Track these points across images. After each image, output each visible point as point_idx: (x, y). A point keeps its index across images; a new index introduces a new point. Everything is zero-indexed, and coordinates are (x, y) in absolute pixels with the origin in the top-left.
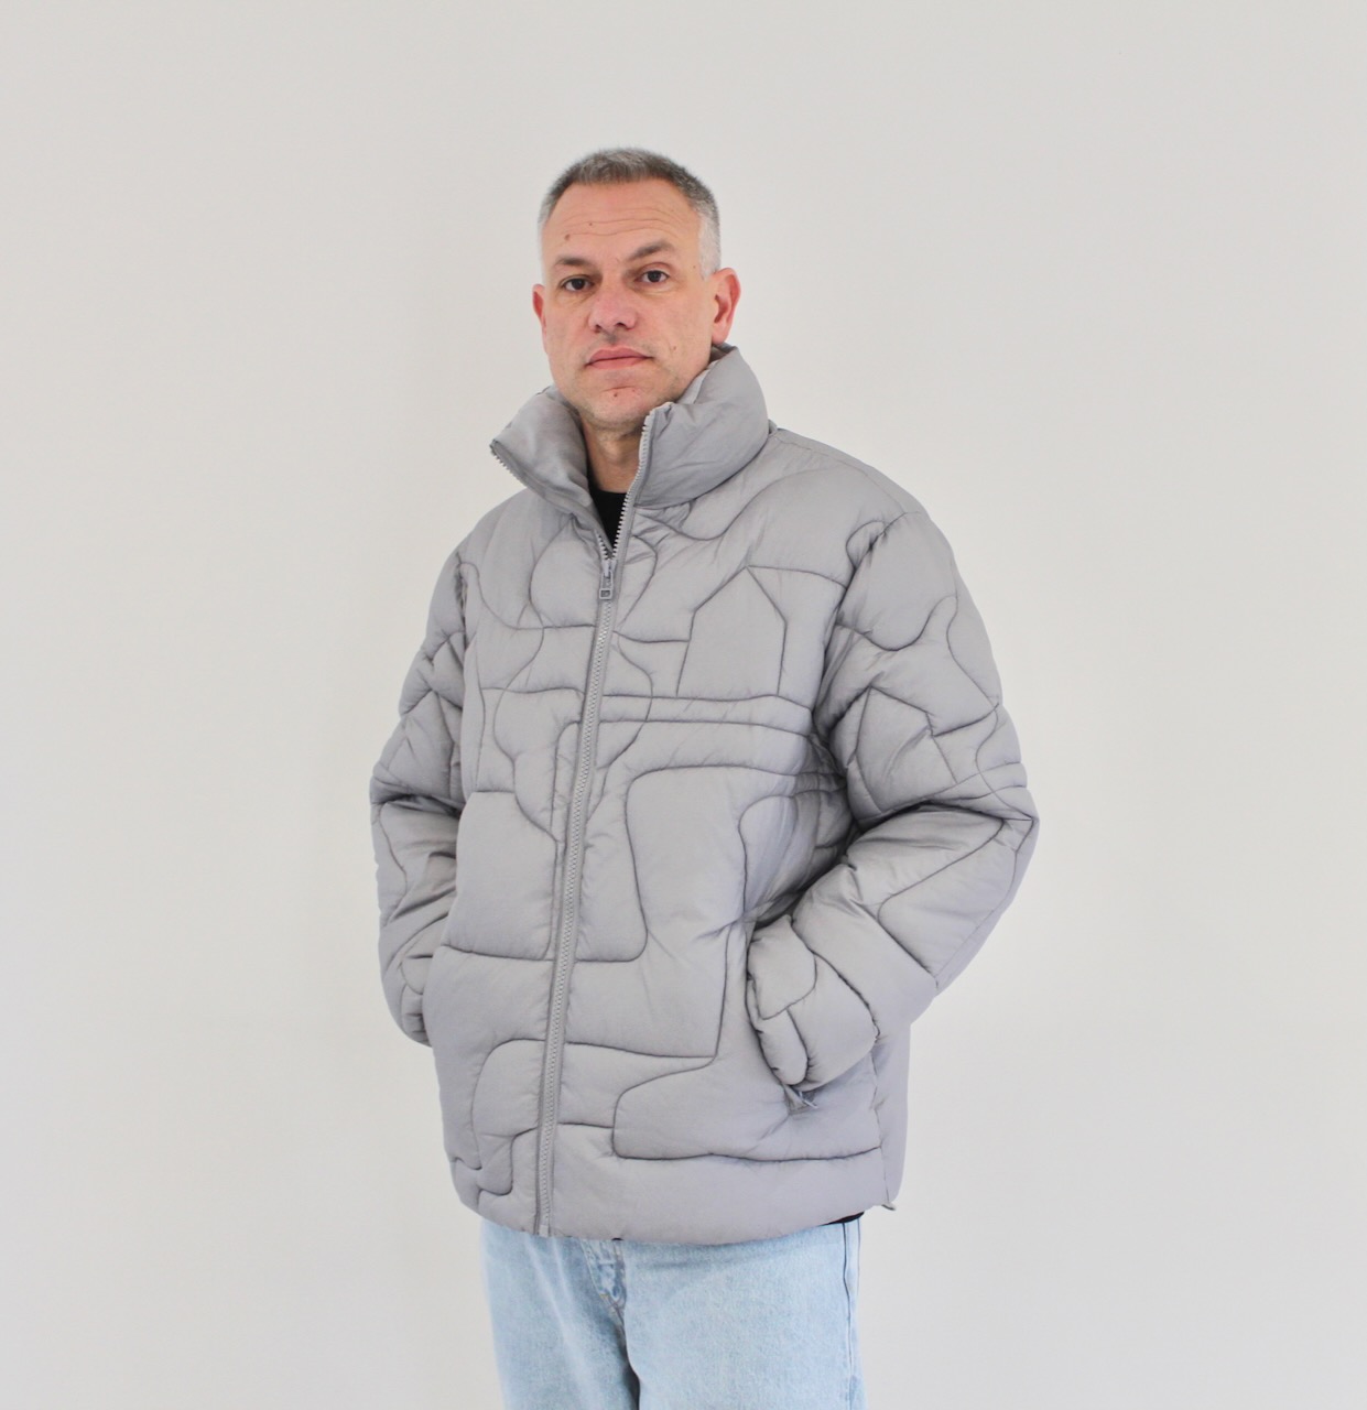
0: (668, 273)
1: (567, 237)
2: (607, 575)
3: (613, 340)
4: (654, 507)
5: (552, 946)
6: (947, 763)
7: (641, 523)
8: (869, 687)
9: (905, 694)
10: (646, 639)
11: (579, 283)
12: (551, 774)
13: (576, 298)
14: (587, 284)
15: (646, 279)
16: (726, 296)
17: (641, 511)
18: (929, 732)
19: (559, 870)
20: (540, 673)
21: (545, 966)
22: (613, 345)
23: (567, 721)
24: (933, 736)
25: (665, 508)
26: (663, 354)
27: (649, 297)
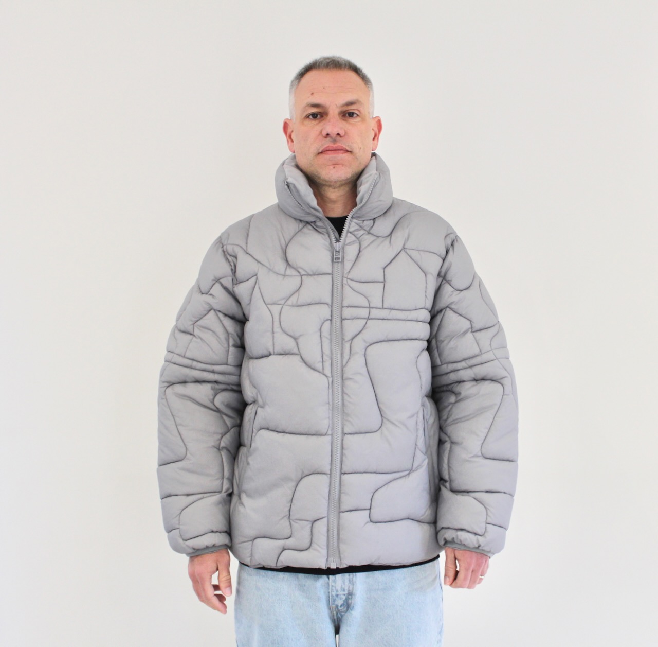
0: (358, 114)
1: (312, 94)
2: (338, 250)
3: (335, 141)
4: (361, 219)
5: (330, 429)
6: (478, 344)
7: (354, 226)
8: (447, 307)
9: (463, 313)
10: (363, 280)
11: (314, 116)
12: (320, 345)
13: (314, 122)
14: (319, 116)
15: (347, 115)
16: (376, 130)
17: (355, 220)
18: (470, 330)
19: (330, 391)
20: (305, 295)
21: (329, 438)
22: (334, 144)
23: (326, 319)
24: (472, 332)
25: (363, 221)
26: (356, 150)
27: (350, 123)
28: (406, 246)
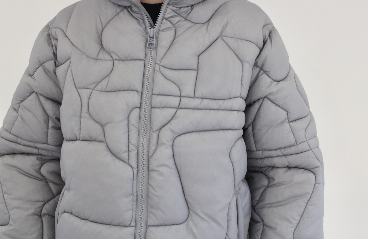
2: (152, 36)
4: (177, 6)
5: (134, 220)
6: (294, 135)
7: (169, 13)
8: (265, 97)
9: (280, 103)
10: (175, 68)
12: (127, 133)
17: (171, 7)
18: (287, 120)
19: (135, 182)
20: (115, 81)
21: (132, 229)
23: (134, 107)
24: (289, 122)
25: (180, 8)
28: (223, 34)
